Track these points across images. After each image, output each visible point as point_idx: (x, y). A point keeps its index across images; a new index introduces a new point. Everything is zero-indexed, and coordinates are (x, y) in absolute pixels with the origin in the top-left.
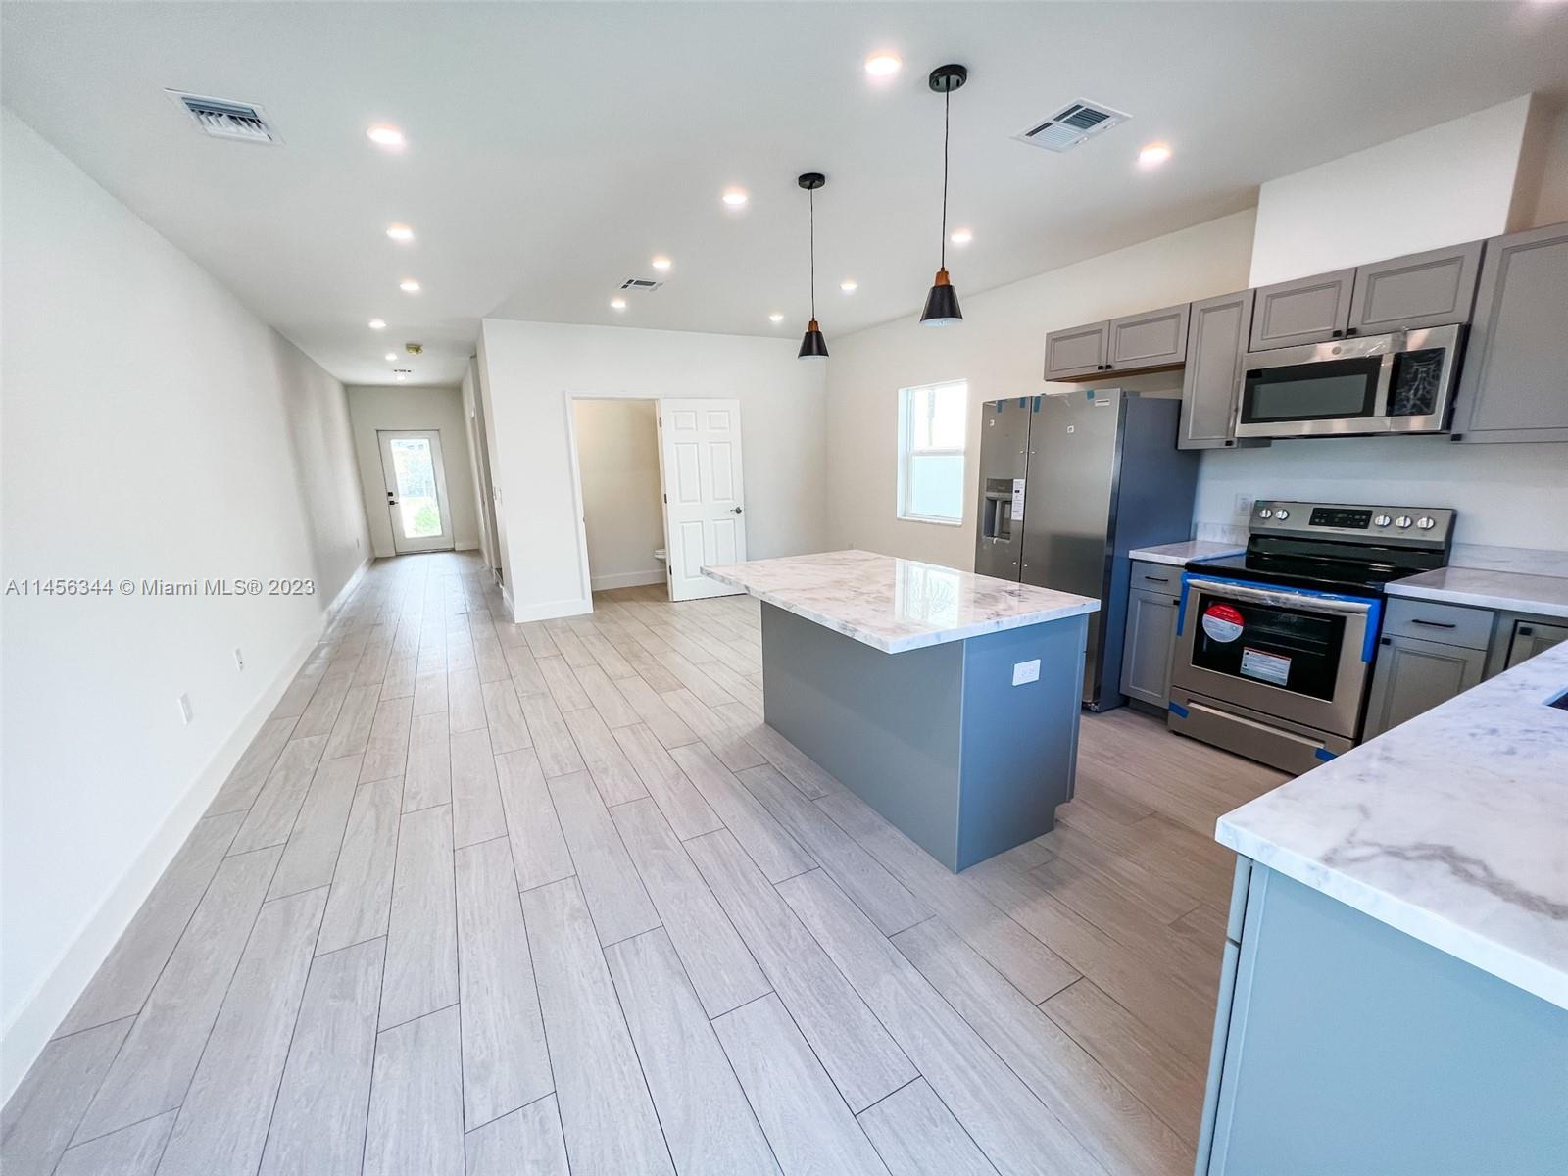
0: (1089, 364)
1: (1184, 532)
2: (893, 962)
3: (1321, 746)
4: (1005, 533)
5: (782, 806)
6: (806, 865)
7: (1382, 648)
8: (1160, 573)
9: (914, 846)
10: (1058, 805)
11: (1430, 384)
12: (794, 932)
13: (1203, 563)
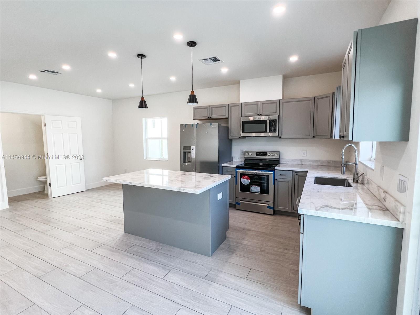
0: (205, 116)
1: (230, 160)
2: (209, 284)
3: (268, 205)
4: (189, 161)
5: (149, 256)
6: (169, 270)
7: (276, 181)
8: (229, 169)
9: (196, 254)
10: (226, 232)
11: (275, 126)
12: (177, 288)
13: (239, 166)
